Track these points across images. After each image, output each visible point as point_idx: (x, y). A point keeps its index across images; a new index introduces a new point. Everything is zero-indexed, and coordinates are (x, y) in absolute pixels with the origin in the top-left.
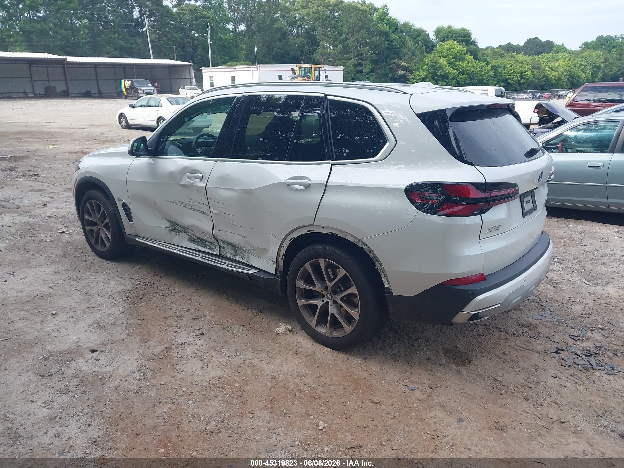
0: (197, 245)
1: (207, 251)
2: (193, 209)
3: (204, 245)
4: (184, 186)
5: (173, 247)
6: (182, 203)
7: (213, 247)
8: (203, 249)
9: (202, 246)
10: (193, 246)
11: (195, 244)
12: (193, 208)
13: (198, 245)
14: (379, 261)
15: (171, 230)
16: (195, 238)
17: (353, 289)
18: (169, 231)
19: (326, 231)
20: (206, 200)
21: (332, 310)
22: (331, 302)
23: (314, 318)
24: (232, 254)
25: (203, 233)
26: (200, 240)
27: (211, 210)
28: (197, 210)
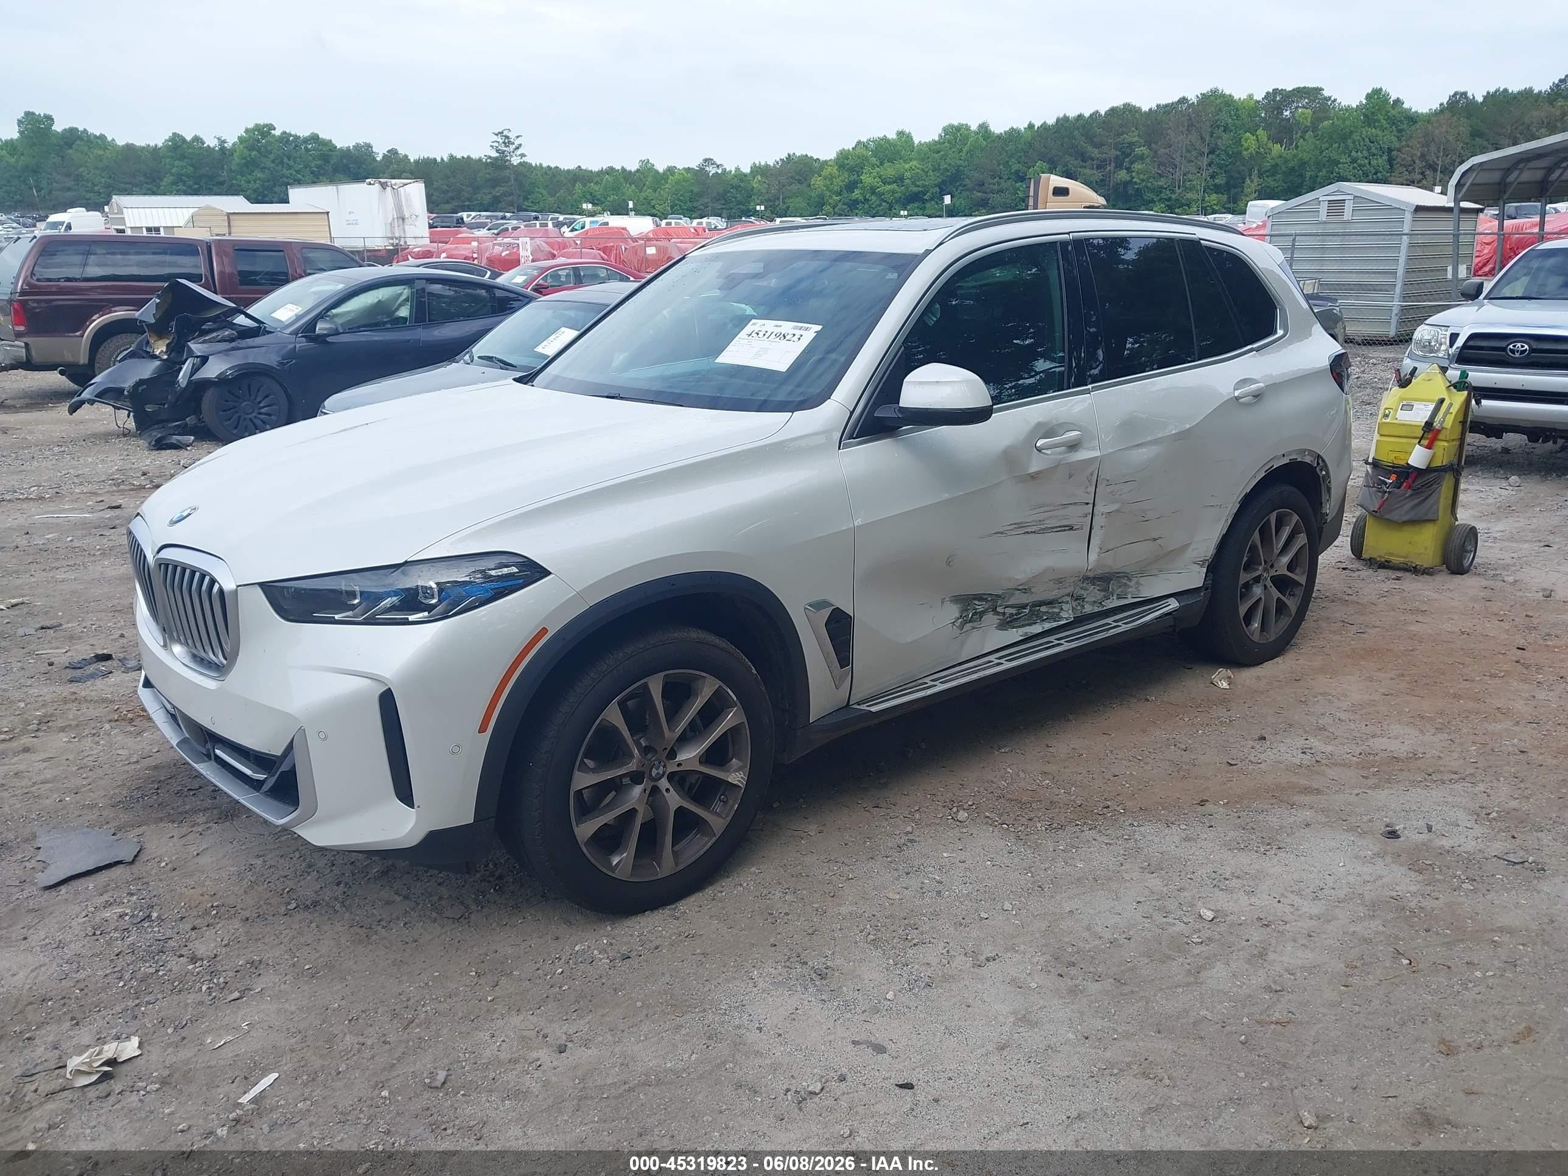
0: (1020, 627)
1: (1047, 626)
2: (1044, 529)
3: (1032, 620)
4: (1034, 477)
6: (1019, 525)
7: (1057, 610)
8: (1037, 629)
9: (1031, 624)
10: (1015, 635)
11: (1016, 627)
12: (1043, 527)
13: (1023, 626)
14: (1329, 477)
15: (965, 622)
16: (1014, 611)
17: (1302, 540)
18: (961, 627)
19: (1286, 461)
20: (1089, 490)
21: (1275, 593)
22: (1269, 583)
23: (1256, 625)
24: (1094, 602)
25: (1059, 581)
26: (1027, 611)
27: (1099, 508)
28: (1052, 528)
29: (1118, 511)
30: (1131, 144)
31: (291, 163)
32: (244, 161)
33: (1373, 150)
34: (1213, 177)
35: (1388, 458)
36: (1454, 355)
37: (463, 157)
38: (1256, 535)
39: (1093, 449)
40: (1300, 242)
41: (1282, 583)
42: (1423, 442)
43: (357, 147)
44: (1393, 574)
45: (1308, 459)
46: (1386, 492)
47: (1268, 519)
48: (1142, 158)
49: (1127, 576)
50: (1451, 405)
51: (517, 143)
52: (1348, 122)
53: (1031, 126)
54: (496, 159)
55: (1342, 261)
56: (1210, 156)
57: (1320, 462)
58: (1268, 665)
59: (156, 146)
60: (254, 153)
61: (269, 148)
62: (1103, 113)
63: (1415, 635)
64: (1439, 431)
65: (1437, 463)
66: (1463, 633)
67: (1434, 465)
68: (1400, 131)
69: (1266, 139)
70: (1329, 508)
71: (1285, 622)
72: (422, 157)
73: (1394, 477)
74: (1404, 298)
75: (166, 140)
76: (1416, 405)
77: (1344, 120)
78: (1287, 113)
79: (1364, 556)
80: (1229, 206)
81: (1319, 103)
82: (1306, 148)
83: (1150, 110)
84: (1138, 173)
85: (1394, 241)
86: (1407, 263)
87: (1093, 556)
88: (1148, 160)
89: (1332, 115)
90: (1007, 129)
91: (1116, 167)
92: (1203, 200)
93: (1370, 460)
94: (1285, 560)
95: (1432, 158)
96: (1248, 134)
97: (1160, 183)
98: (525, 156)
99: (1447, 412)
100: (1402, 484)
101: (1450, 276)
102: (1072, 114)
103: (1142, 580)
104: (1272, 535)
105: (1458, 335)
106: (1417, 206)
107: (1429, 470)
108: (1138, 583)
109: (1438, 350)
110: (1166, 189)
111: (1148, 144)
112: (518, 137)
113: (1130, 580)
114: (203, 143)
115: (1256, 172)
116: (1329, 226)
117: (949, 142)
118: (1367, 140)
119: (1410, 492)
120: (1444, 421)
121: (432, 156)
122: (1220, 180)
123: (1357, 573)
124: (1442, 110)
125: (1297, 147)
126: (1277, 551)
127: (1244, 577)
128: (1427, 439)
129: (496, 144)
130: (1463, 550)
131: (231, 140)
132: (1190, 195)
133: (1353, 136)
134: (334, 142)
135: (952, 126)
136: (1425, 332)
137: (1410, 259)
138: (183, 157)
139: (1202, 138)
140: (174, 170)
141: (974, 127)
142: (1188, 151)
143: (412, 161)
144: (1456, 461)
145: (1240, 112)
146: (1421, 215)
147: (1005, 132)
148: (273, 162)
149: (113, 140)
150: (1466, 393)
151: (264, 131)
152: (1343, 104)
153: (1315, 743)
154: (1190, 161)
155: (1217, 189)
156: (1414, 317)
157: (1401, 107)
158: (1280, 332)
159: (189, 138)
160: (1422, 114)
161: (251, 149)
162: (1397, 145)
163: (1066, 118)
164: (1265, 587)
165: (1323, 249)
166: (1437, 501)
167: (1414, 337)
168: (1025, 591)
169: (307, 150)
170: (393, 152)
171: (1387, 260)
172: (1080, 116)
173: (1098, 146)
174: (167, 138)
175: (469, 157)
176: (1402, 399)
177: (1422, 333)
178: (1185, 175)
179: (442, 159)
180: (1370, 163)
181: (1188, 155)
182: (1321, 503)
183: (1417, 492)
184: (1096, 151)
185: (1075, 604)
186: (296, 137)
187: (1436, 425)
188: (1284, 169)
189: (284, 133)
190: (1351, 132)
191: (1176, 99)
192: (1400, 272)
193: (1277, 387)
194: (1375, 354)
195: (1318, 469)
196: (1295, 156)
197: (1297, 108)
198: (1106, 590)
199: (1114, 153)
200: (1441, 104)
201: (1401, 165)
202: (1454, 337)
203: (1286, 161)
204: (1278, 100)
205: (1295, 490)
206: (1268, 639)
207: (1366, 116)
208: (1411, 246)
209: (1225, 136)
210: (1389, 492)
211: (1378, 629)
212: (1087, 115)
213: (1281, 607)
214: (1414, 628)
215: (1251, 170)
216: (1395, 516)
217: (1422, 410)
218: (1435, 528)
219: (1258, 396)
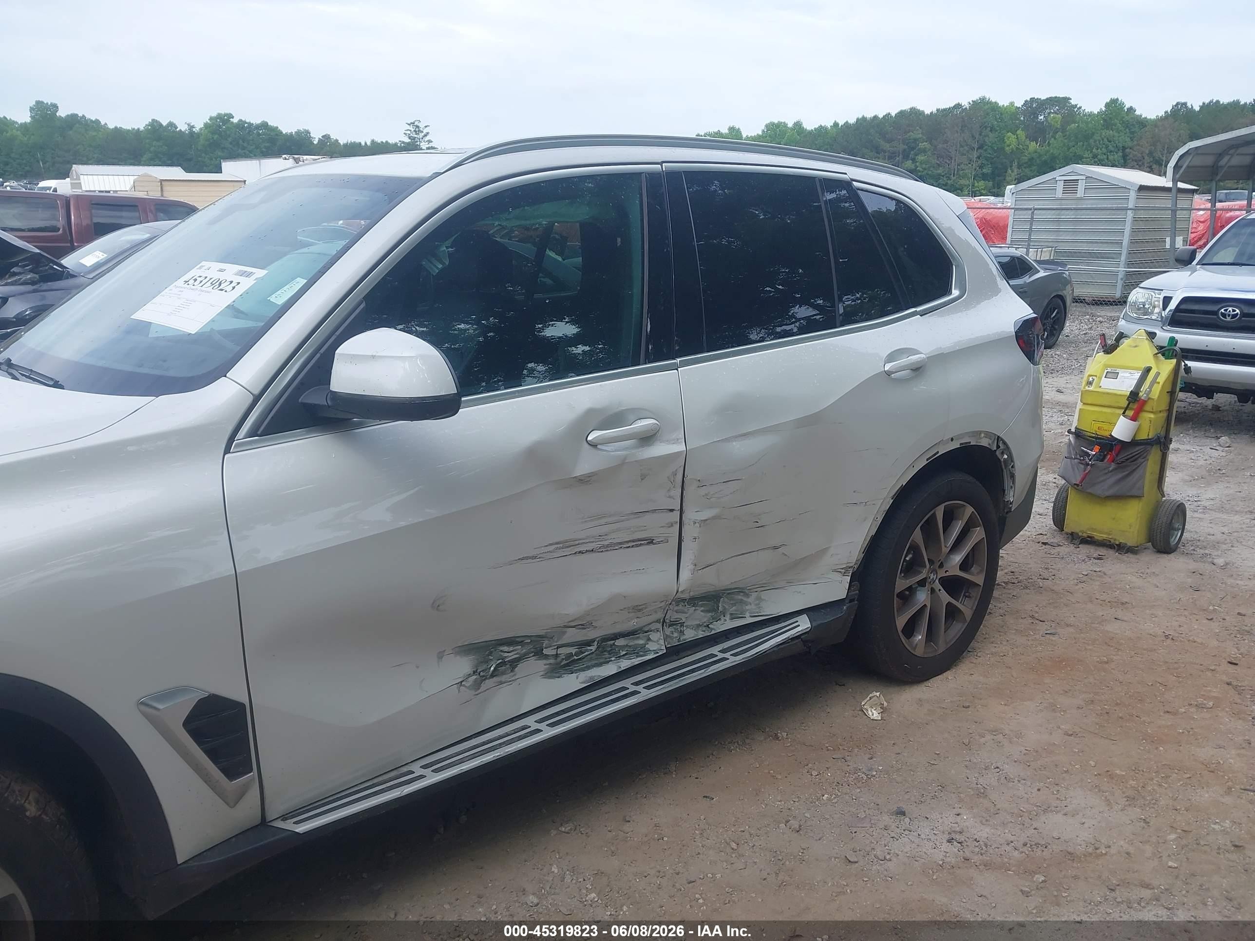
0: (583, 670)
1: (625, 664)
2: (607, 546)
3: (609, 655)
4: (584, 480)
5: (507, 735)
6: (565, 544)
7: (641, 642)
8: (609, 670)
9: (600, 665)
10: (573, 682)
11: (576, 671)
12: (606, 543)
13: (588, 668)
14: (1012, 461)
15: (484, 679)
16: (573, 650)
17: (978, 534)
18: (477, 685)
19: (955, 445)
20: (672, 493)
21: (945, 598)
22: (937, 586)
23: (919, 637)
24: (699, 626)
25: (637, 609)
26: (593, 648)
27: (689, 515)
28: (621, 543)
29: (714, 518)
30: (915, 140)
31: (245, 145)
32: (207, 143)
33: (1111, 148)
34: (981, 167)
35: (1091, 428)
36: (1167, 318)
37: (382, 142)
38: (917, 535)
39: (676, 441)
40: (1038, 215)
41: (953, 585)
42: (1128, 412)
43: (298, 133)
44: (1094, 551)
45: (985, 442)
46: (1088, 464)
47: (934, 515)
48: (924, 151)
49: (742, 591)
50: (1158, 374)
51: (425, 131)
52: (1090, 125)
53: (836, 124)
54: (408, 144)
55: (1075, 232)
56: (980, 151)
57: (1001, 445)
58: (936, 682)
59: (138, 129)
60: (216, 137)
61: (228, 132)
62: (893, 114)
63: (1112, 639)
64: (1144, 402)
65: (1143, 436)
66: (1167, 637)
67: (1139, 438)
68: (1132, 133)
69: (1024, 137)
70: (1013, 496)
71: (958, 628)
72: (349, 142)
73: (1097, 448)
74: (1129, 264)
75: (146, 125)
76: (1122, 374)
77: (1087, 123)
78: (1042, 117)
79: (1066, 530)
80: (994, 190)
81: (1067, 110)
82: (1056, 145)
83: (932, 113)
84: (921, 163)
85: (1120, 216)
86: (1131, 235)
87: (685, 574)
88: (929, 153)
89: (1077, 119)
90: (817, 127)
91: (904, 158)
92: (973, 185)
93: (1073, 430)
94: (958, 558)
95: (1157, 155)
96: (1010, 134)
97: (939, 172)
98: (432, 142)
99: (1154, 381)
100: (1105, 456)
101: (1168, 246)
102: (869, 115)
103: (763, 595)
104: (938, 529)
105: (1171, 298)
106: (1141, 186)
107: (1134, 443)
108: (759, 599)
109: (1152, 313)
110: (943, 176)
111: (930, 140)
112: (426, 127)
113: (747, 596)
114: (176, 128)
115: (1016, 164)
116: (1063, 202)
117: (770, 136)
118: (1105, 140)
119: (1113, 466)
120: (1151, 391)
121: (357, 141)
122: (987, 170)
123: (1058, 549)
124: (1167, 116)
125: (1049, 144)
126: (945, 550)
127: (901, 584)
128: (1131, 409)
129: (409, 132)
130: (1170, 529)
131: (199, 126)
132: (963, 182)
133: (1095, 137)
134: (279, 128)
135: (772, 124)
136: (1140, 295)
137: (1134, 231)
138: (159, 139)
139: (973, 136)
140: (152, 149)
141: (790, 125)
142: (961, 146)
143: (342, 144)
144: (1163, 434)
145: (1003, 116)
146: (1142, 194)
147: (815, 128)
148: (231, 143)
149: (106, 124)
150: (1174, 361)
151: (224, 119)
152: (1086, 111)
153: (967, 820)
154: (963, 154)
155: (984, 177)
156: (1133, 281)
157: (1134, 114)
158: (955, 293)
159: (164, 124)
160: (1150, 119)
161: (213, 133)
162: (1130, 144)
163: (864, 119)
164: (933, 591)
165: (1058, 221)
166: (1142, 477)
167: (1129, 299)
168: (583, 627)
169: (259, 134)
170: (327, 137)
171: (1114, 232)
172: (875, 117)
173: (889, 141)
174: (147, 123)
175: (387, 142)
176: (1106, 366)
177: (1137, 295)
178: (958, 165)
179: (366, 143)
180: (1108, 159)
181: (962, 149)
182: (1004, 491)
183: (1121, 466)
184: (888, 145)
185: (668, 631)
186: (250, 124)
187: (1142, 395)
188: (1038, 161)
189: (241, 120)
190: (1093, 134)
191: (952, 105)
192: (1126, 242)
193: (942, 359)
194: (1103, 313)
195: (998, 453)
196: (1048, 151)
197: (1049, 113)
198: (715, 610)
199: (902, 147)
200: (1166, 112)
201: (1133, 160)
202: (1167, 300)
203: (1040, 156)
204: (1034, 107)
205: (970, 478)
206: (936, 650)
207: (1105, 120)
208: (1135, 220)
209: (991, 135)
210: (1092, 465)
211: (1071, 630)
212: (881, 116)
213: (952, 613)
214: (1113, 628)
215: (1011, 162)
216: (1098, 490)
217: (1127, 377)
218: (1141, 504)
219: (918, 369)
